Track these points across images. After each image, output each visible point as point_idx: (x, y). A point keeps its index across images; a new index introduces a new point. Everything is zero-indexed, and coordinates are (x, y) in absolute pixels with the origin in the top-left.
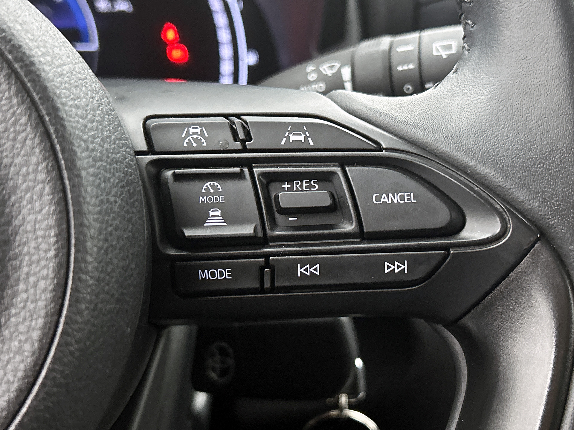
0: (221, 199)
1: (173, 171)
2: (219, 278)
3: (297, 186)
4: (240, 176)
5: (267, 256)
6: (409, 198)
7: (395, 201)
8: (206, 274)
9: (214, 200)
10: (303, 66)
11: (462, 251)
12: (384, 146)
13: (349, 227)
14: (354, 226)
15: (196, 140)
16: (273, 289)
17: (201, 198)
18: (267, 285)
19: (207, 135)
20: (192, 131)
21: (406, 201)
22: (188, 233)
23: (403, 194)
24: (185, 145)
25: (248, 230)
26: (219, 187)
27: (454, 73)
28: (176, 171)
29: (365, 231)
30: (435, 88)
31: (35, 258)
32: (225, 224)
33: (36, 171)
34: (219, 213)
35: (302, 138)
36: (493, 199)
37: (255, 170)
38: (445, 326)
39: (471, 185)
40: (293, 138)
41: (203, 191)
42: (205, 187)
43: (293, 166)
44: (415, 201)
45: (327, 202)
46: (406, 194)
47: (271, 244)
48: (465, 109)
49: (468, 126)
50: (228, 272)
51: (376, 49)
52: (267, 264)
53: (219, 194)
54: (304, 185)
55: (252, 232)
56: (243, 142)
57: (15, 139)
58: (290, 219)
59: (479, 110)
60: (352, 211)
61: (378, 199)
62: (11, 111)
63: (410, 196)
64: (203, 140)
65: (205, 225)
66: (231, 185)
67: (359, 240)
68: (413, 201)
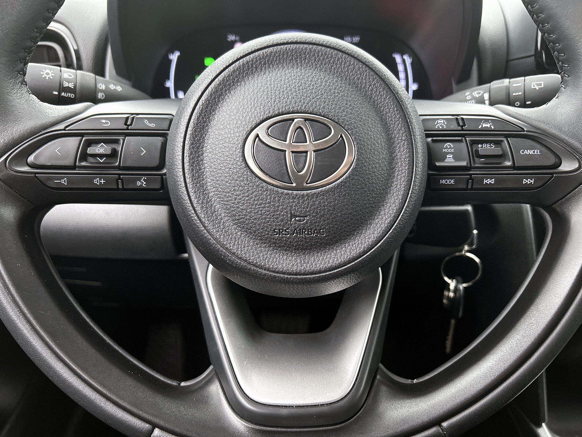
0: (452, 150)
1: (431, 139)
2: (449, 183)
3: (485, 146)
4: (461, 141)
5: (471, 175)
6: (537, 152)
7: (531, 153)
8: (444, 182)
9: (449, 151)
10: (463, 92)
11: (559, 175)
12: (526, 130)
13: (508, 163)
14: (511, 163)
15: (441, 125)
16: (472, 189)
17: (443, 150)
18: (470, 187)
19: (446, 124)
20: (439, 122)
21: (536, 154)
22: (437, 164)
23: (534, 150)
24: (436, 127)
25: (464, 163)
26: (452, 145)
27: (556, 98)
28: (433, 138)
29: (516, 166)
30: (546, 105)
31: (400, 169)
32: (454, 161)
33: (402, 136)
34: (451, 156)
35: (488, 125)
36: (575, 153)
37: (467, 139)
38: (543, 208)
39: (566, 147)
40: (484, 125)
41: (445, 147)
42: (445, 145)
43: (485, 137)
44: (540, 154)
45: (501, 153)
46: (535, 150)
47: (472, 170)
48: (564, 115)
49: (565, 122)
50: (453, 181)
51: (502, 85)
52: (471, 178)
53: (452, 148)
54: (488, 146)
55: (466, 164)
56: (462, 126)
57: (395, 124)
58: (481, 160)
59: (570, 115)
60: (510, 157)
61: (523, 152)
62: (394, 113)
63: (538, 151)
64: (444, 126)
65: (445, 161)
66: (458, 145)
67: (512, 169)
68: (539, 153)
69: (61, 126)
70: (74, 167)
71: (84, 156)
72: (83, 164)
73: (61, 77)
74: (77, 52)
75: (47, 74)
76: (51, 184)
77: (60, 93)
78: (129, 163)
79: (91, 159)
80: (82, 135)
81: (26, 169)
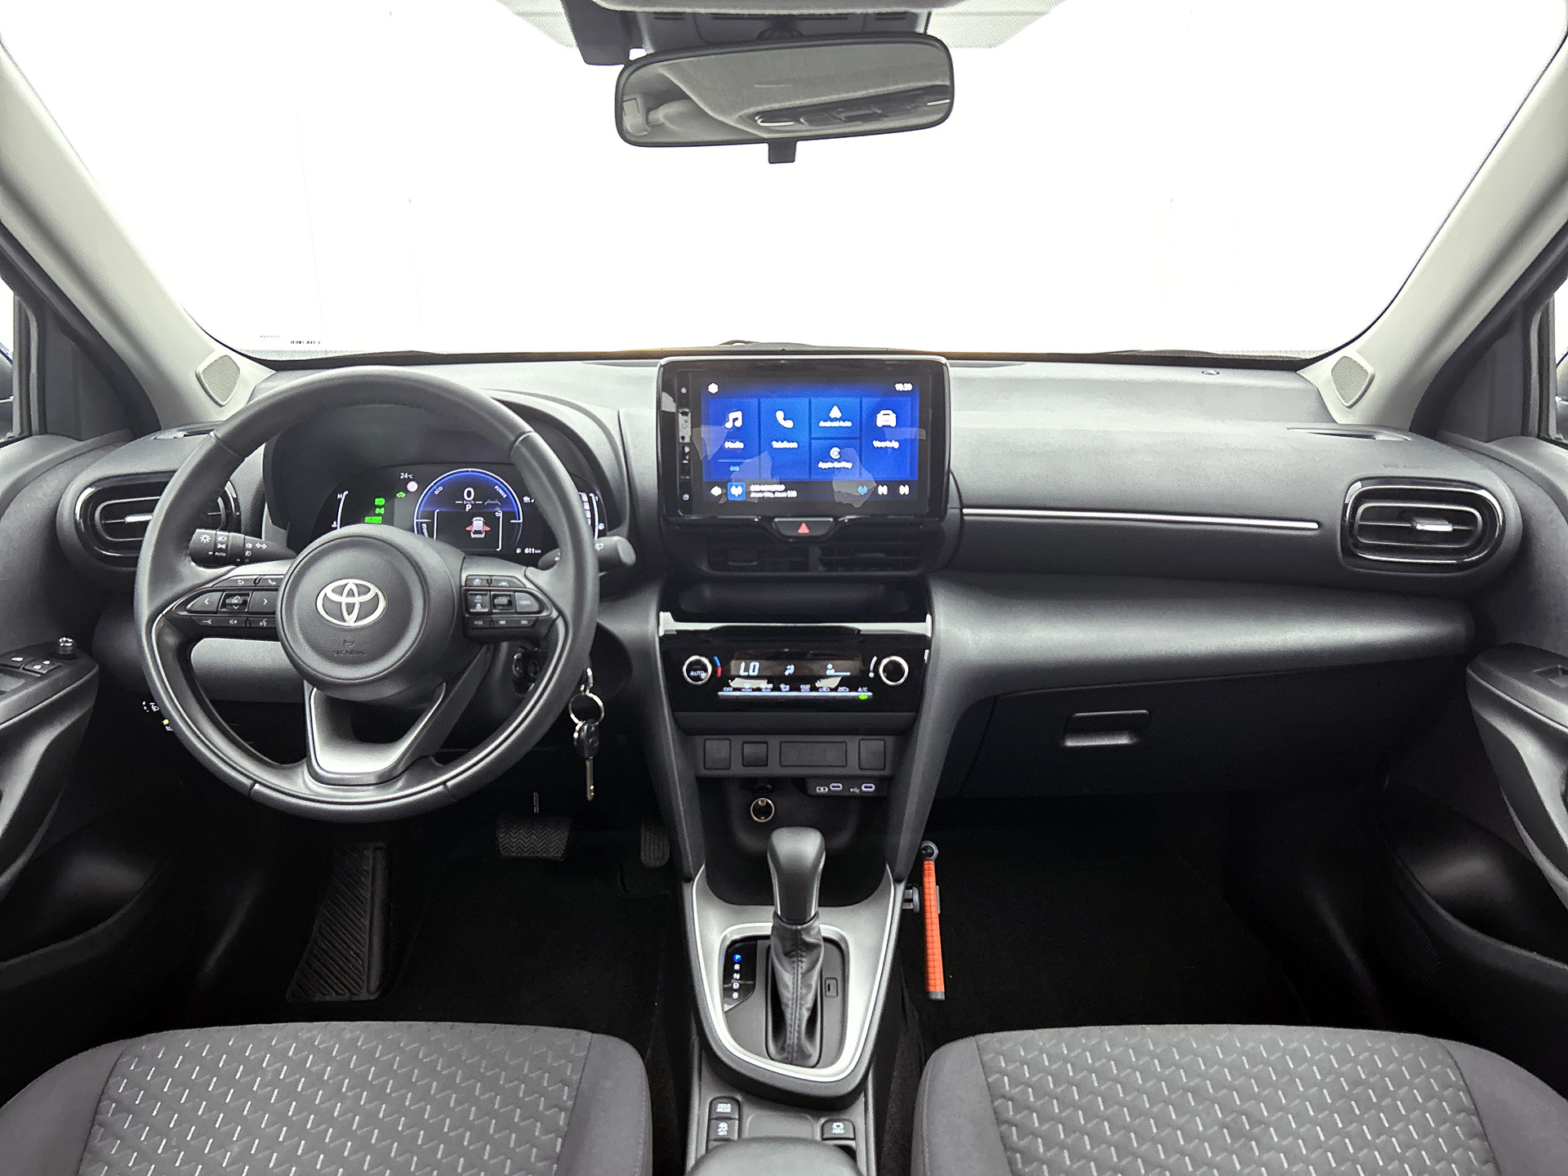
0: (480, 601)
3: (501, 598)
4: (487, 595)
5: (491, 618)
9: (478, 601)
13: (514, 610)
24: (473, 584)
25: (486, 610)
26: (480, 598)
32: (481, 608)
34: (480, 605)
37: (491, 593)
43: (501, 592)
45: (511, 603)
47: (492, 615)
52: (492, 621)
54: (503, 598)
55: (489, 611)
56: (488, 584)
58: (498, 608)
60: (516, 606)
65: (474, 608)
66: (485, 597)
67: (515, 614)
69: (211, 585)
70: (216, 612)
71: (224, 605)
72: (224, 610)
73: (216, 540)
74: (236, 500)
75: (205, 538)
76: (201, 624)
77: (214, 553)
78: (254, 610)
79: (228, 607)
80: (223, 591)
81: (185, 613)
